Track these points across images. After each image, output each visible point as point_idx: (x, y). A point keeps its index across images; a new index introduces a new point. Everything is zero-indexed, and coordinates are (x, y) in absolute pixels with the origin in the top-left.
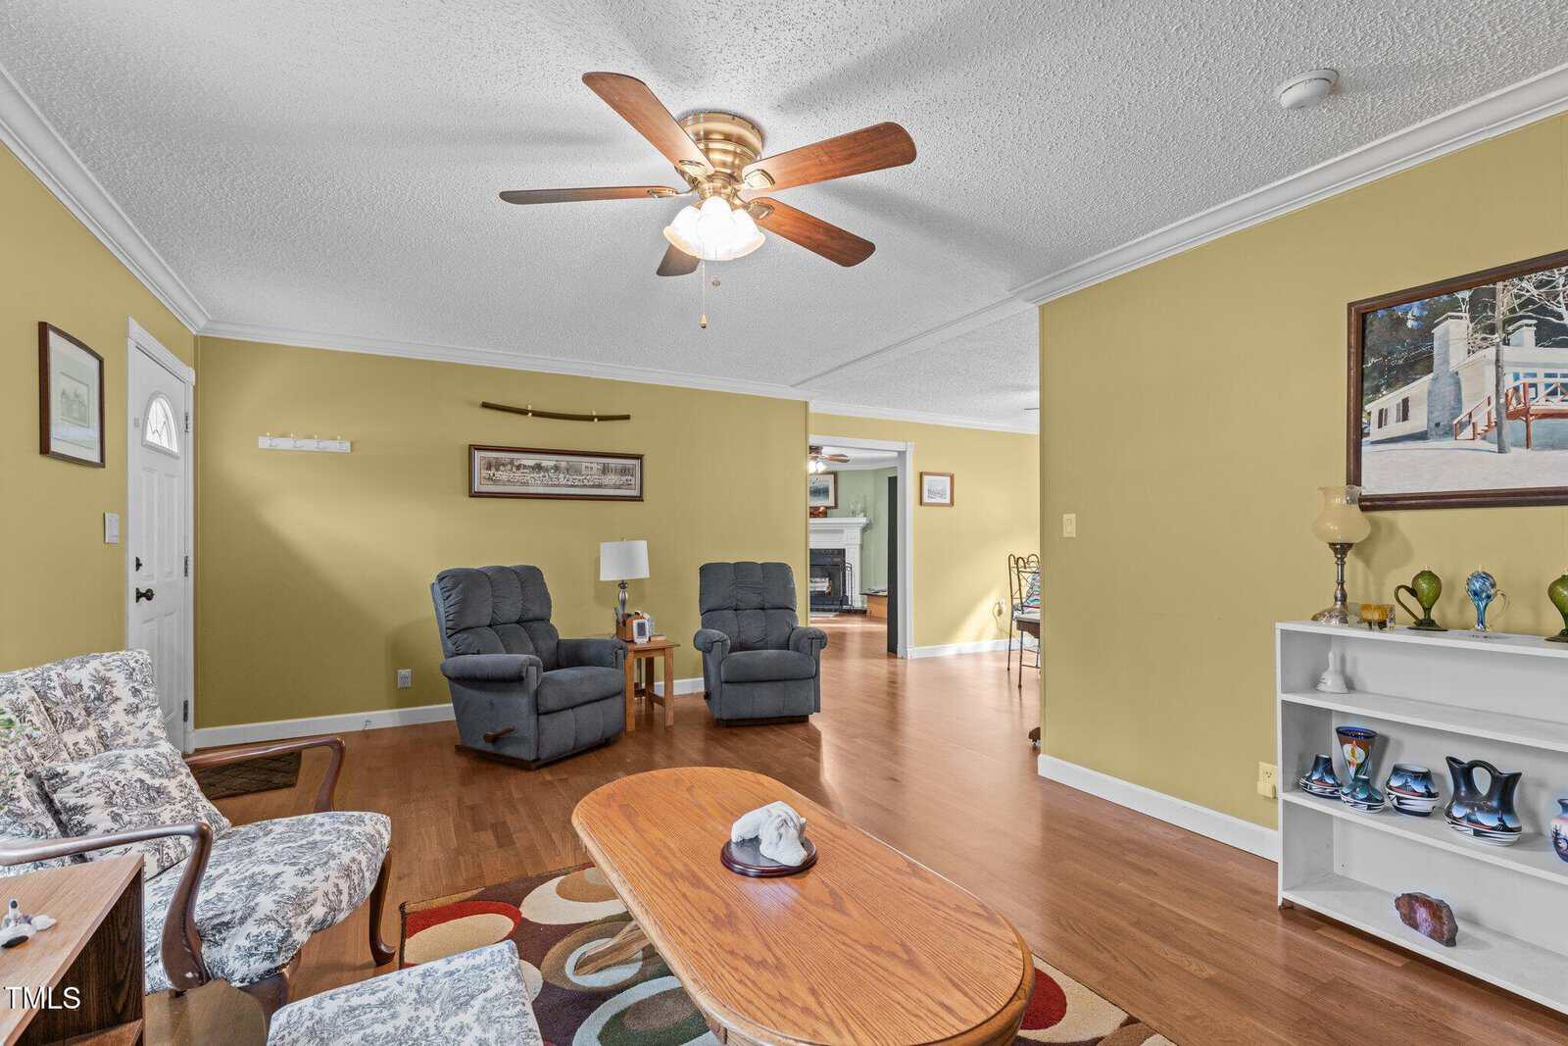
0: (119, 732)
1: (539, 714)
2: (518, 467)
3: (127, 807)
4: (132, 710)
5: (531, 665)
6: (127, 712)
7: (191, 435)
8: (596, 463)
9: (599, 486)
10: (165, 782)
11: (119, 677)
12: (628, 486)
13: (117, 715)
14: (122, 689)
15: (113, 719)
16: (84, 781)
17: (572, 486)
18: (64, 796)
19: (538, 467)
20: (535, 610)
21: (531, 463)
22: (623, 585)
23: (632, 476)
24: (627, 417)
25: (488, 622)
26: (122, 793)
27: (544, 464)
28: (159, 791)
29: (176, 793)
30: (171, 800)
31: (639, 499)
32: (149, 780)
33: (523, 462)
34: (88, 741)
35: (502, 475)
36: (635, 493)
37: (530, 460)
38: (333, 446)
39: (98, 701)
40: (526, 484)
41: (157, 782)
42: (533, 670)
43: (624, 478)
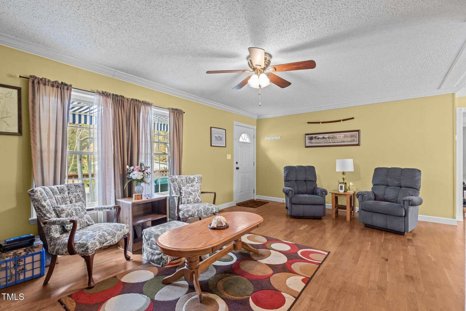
0: (194, 185)
1: (292, 204)
2: (318, 138)
3: (187, 194)
4: (197, 183)
5: (290, 191)
6: (196, 183)
7: (255, 139)
8: (342, 135)
9: (344, 142)
10: (193, 193)
11: (196, 178)
12: (354, 141)
13: (195, 183)
14: (196, 180)
15: (194, 183)
16: (183, 190)
17: (334, 142)
18: (181, 191)
19: (324, 138)
20: (310, 178)
21: (322, 137)
22: (343, 173)
23: (355, 137)
24: (353, 118)
25: (295, 180)
26: (187, 192)
27: (325, 137)
28: (191, 194)
29: (194, 194)
30: (192, 195)
31: (358, 145)
32: (191, 191)
33: (320, 137)
34: (190, 185)
35: (314, 141)
36: (357, 143)
37: (321, 136)
38: (277, 138)
39: (193, 181)
40: (320, 143)
41: (191, 192)
42: (291, 192)
43: (352, 138)
